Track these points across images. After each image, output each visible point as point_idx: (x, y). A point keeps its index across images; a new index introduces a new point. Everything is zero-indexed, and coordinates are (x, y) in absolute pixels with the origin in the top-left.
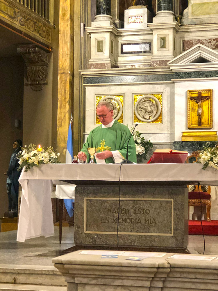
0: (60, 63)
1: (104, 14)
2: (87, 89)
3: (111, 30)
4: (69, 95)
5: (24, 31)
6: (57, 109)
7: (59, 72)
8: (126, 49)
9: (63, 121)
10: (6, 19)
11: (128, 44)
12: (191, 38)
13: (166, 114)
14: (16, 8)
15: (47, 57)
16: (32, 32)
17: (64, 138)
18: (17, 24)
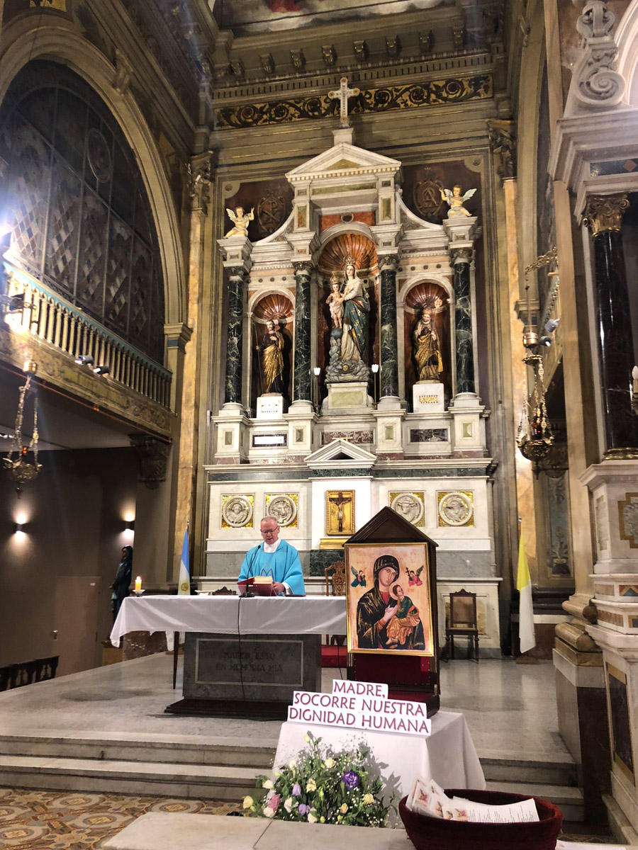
0: (181, 455)
1: (233, 401)
2: (212, 487)
3: (241, 420)
5: (138, 421)
6: (176, 509)
7: (180, 466)
8: (258, 441)
9: (183, 525)
10: (117, 409)
11: (260, 436)
12: (331, 431)
13: (302, 517)
14: (129, 397)
15: (165, 450)
16: (147, 422)
18: (130, 414)
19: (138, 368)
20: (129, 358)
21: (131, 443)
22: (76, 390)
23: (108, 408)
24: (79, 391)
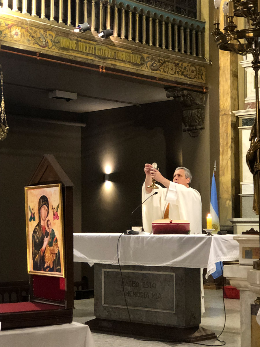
0: (221, 103)
4: (231, 139)
5: (158, 76)
6: (219, 155)
9: (225, 169)
10: (128, 68)
14: (143, 54)
16: (172, 75)
17: (227, 189)
18: (146, 70)
19: (157, 24)
20: (144, 17)
21: (168, 97)
22: (75, 57)
23: (116, 68)
24: (80, 57)
